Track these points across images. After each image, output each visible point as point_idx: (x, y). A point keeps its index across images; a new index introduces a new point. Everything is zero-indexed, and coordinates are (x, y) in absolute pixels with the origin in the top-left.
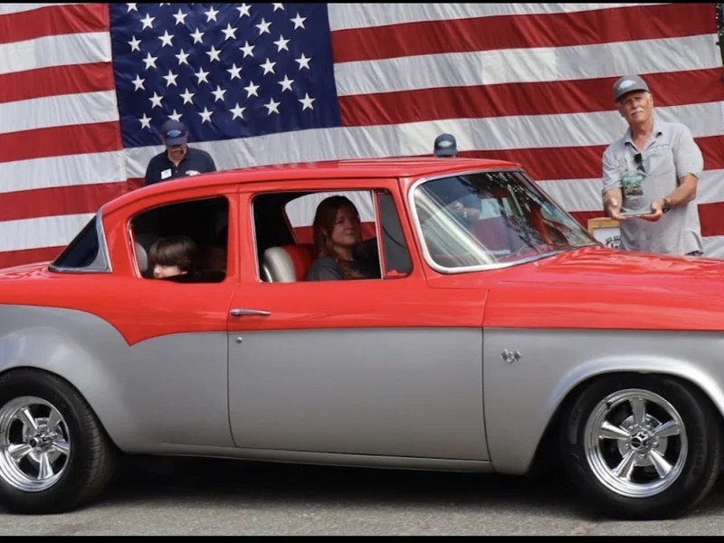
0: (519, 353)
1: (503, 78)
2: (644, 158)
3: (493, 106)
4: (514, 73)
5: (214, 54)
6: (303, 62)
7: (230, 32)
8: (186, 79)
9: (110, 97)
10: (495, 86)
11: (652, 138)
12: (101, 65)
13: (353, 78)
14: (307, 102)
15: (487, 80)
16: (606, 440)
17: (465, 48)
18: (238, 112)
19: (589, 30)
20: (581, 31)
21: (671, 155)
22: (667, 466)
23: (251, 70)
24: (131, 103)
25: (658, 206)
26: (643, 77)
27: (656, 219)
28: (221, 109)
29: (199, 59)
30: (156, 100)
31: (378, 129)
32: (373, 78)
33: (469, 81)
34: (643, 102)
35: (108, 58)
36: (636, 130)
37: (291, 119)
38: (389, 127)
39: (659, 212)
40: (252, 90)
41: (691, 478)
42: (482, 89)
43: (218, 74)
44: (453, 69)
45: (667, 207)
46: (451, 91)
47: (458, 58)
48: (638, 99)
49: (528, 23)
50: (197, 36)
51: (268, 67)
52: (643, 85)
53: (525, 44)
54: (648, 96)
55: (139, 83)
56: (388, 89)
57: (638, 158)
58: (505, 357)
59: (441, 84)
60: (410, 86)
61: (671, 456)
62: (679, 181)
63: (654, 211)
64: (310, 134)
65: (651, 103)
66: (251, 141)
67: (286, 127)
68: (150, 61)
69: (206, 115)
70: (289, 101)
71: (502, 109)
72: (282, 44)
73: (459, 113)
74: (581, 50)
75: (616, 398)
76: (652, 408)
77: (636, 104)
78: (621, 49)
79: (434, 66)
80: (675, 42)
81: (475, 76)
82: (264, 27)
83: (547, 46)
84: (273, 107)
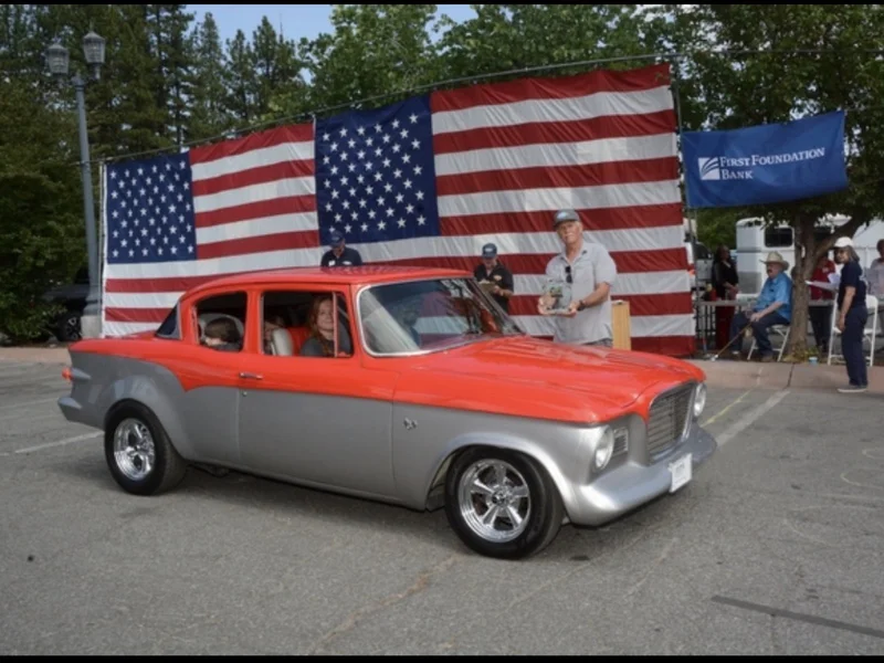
0: (416, 423)
1: (538, 207)
2: (572, 268)
3: (531, 225)
4: (545, 204)
5: (369, 190)
6: (420, 195)
7: (378, 177)
8: (355, 206)
9: (314, 215)
10: (534, 213)
11: (580, 255)
12: (310, 196)
13: (449, 206)
14: (421, 220)
15: (528, 208)
16: (477, 494)
17: (516, 187)
18: (382, 225)
19: (593, 176)
20: (588, 177)
21: (591, 268)
22: (518, 519)
23: (390, 200)
24: (325, 219)
25: (573, 307)
26: (577, 211)
27: (572, 316)
28: (373, 223)
29: (361, 193)
30: (338, 218)
31: (461, 238)
32: (459, 205)
33: (517, 209)
34: (574, 228)
35: (313, 192)
36: (569, 249)
37: (413, 231)
38: (468, 237)
39: (574, 310)
40: (390, 212)
41: (532, 534)
42: (525, 214)
43: (372, 201)
44: (507, 201)
45: (582, 307)
46: (506, 215)
47: (511, 194)
48: (570, 226)
49: (555, 171)
50: (361, 179)
51: (400, 198)
52: (576, 216)
53: (552, 185)
54: (578, 224)
55: (329, 207)
56: (468, 213)
57: (568, 269)
58: (406, 424)
59: (500, 210)
60: (482, 211)
61: (522, 512)
62: (596, 287)
63: (570, 310)
64: (422, 241)
65: (581, 229)
66: (390, 244)
67: (408, 236)
68: (335, 194)
69: (364, 227)
70: (411, 219)
71: (537, 227)
72: (408, 184)
73: (511, 229)
74: (588, 190)
75: (483, 464)
76: (510, 474)
77: (568, 230)
78: (614, 190)
79: (497, 200)
80: (650, 185)
81: (521, 205)
82: (398, 173)
83: (566, 186)
84: (401, 223)
